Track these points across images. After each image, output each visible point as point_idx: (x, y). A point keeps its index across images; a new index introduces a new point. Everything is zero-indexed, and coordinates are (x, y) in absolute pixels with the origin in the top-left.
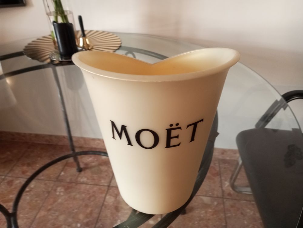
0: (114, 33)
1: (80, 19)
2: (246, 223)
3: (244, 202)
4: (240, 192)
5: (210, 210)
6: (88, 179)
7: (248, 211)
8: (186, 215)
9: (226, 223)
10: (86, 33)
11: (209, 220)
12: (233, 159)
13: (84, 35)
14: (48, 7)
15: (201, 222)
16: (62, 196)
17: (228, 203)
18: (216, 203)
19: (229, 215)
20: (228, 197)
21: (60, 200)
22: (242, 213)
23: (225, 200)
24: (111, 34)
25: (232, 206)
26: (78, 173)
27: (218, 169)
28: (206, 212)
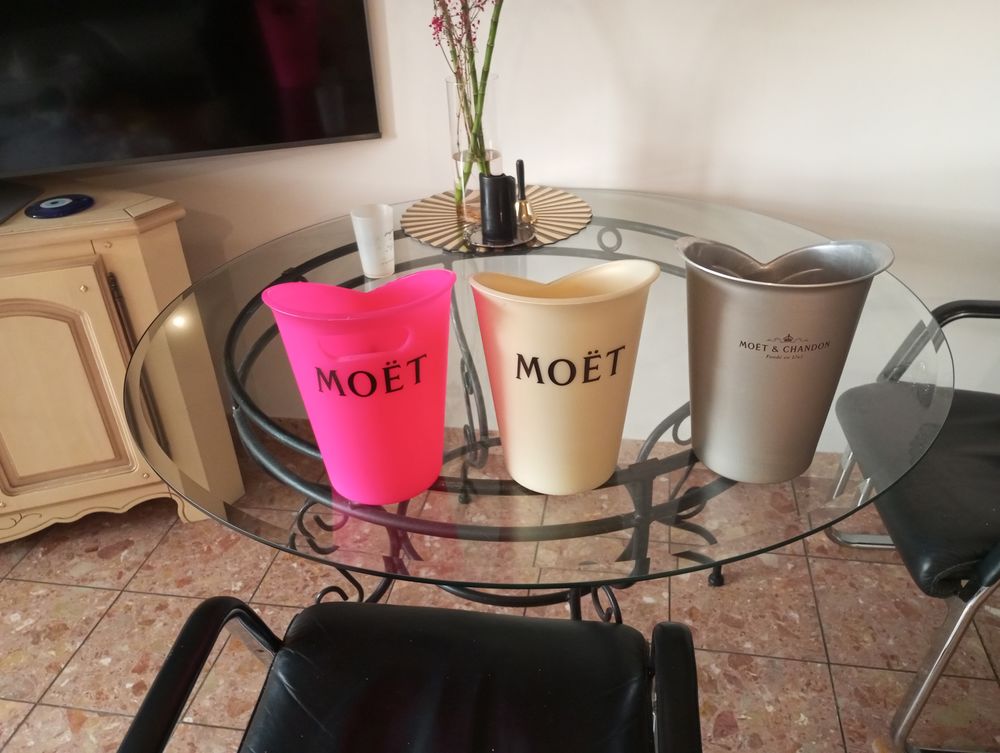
0: (566, 191)
1: (520, 166)
2: (861, 602)
3: (858, 563)
4: (846, 544)
5: (779, 579)
6: (488, 517)
7: (867, 580)
8: (724, 588)
9: (817, 602)
10: (527, 193)
11: (777, 596)
12: (826, 476)
13: (523, 197)
14: (458, 144)
15: (759, 600)
16: (438, 549)
17: (818, 567)
18: (790, 566)
19: (822, 587)
20: (817, 555)
21: (435, 557)
22: (852, 585)
23: (810, 561)
24: (561, 192)
25: (828, 572)
26: (463, 506)
27: (791, 498)
28: (770, 582)
